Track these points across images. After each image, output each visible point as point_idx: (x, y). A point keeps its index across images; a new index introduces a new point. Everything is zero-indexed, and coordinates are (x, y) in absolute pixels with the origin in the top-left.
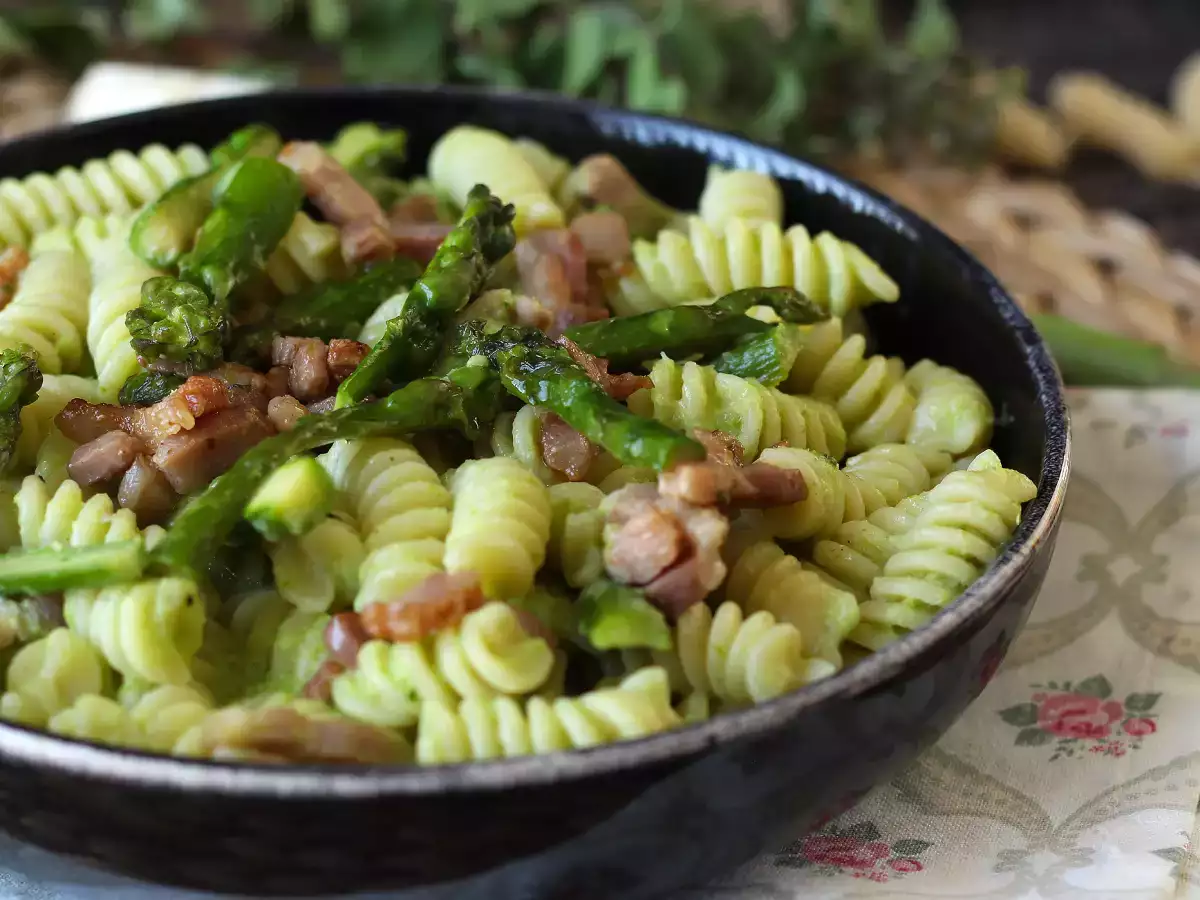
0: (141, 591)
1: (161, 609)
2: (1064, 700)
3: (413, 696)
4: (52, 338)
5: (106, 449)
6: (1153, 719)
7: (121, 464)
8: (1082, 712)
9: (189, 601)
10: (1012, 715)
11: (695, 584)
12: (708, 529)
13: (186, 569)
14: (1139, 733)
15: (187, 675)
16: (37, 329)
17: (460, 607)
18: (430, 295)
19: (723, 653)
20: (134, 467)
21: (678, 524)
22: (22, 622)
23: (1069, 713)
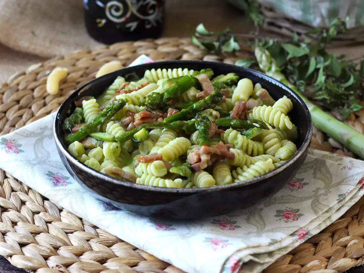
0: (110, 143)
1: (111, 147)
2: (290, 211)
3: (143, 173)
4: (138, 99)
5: (127, 119)
6: (299, 219)
7: (128, 122)
8: (290, 214)
9: (117, 147)
10: (278, 211)
11: (199, 167)
12: (204, 158)
13: (119, 142)
14: (294, 220)
15: (114, 159)
16: (136, 97)
17: (155, 159)
18: (195, 107)
19: (199, 180)
20: (131, 124)
21: (199, 155)
22: (96, 144)
23: (288, 214)
